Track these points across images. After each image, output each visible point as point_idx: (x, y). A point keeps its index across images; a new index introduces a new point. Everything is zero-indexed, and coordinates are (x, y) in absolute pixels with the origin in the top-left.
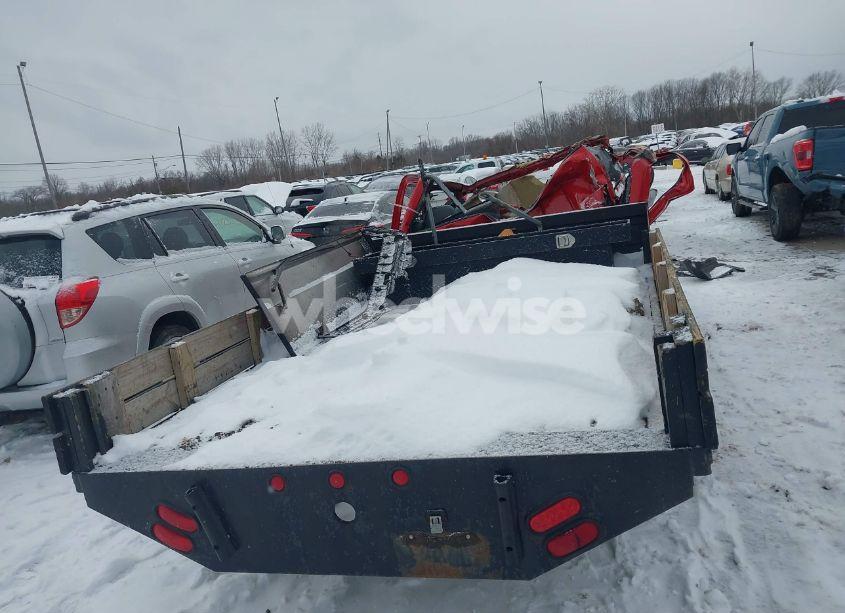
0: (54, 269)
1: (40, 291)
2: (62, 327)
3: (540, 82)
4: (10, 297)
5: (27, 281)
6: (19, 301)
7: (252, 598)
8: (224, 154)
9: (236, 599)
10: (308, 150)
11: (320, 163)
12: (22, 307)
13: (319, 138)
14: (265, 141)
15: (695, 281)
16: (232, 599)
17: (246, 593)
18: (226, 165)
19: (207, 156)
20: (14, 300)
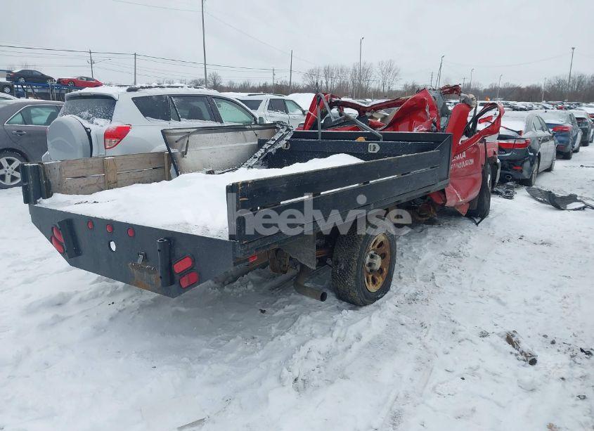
0: (109, 116)
1: (100, 126)
2: (106, 148)
3: (573, 49)
4: (85, 127)
5: (96, 120)
6: (89, 130)
7: (110, 296)
8: (322, 73)
9: (103, 293)
10: (380, 78)
11: (386, 89)
12: (89, 134)
13: (389, 70)
14: (352, 68)
15: (550, 208)
16: (101, 292)
17: (108, 292)
18: (322, 82)
19: (311, 74)
20: (86, 129)
